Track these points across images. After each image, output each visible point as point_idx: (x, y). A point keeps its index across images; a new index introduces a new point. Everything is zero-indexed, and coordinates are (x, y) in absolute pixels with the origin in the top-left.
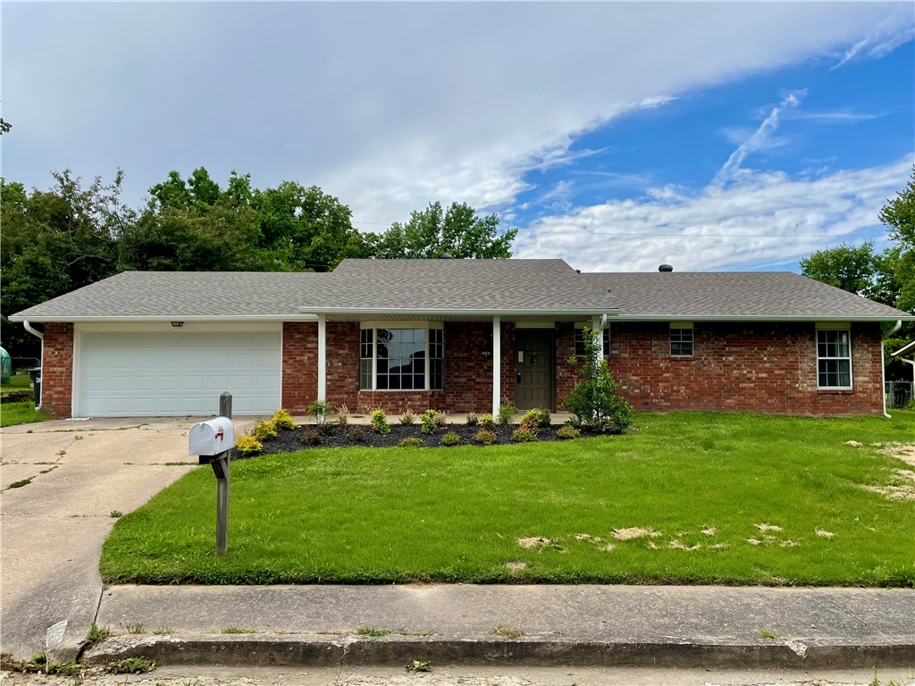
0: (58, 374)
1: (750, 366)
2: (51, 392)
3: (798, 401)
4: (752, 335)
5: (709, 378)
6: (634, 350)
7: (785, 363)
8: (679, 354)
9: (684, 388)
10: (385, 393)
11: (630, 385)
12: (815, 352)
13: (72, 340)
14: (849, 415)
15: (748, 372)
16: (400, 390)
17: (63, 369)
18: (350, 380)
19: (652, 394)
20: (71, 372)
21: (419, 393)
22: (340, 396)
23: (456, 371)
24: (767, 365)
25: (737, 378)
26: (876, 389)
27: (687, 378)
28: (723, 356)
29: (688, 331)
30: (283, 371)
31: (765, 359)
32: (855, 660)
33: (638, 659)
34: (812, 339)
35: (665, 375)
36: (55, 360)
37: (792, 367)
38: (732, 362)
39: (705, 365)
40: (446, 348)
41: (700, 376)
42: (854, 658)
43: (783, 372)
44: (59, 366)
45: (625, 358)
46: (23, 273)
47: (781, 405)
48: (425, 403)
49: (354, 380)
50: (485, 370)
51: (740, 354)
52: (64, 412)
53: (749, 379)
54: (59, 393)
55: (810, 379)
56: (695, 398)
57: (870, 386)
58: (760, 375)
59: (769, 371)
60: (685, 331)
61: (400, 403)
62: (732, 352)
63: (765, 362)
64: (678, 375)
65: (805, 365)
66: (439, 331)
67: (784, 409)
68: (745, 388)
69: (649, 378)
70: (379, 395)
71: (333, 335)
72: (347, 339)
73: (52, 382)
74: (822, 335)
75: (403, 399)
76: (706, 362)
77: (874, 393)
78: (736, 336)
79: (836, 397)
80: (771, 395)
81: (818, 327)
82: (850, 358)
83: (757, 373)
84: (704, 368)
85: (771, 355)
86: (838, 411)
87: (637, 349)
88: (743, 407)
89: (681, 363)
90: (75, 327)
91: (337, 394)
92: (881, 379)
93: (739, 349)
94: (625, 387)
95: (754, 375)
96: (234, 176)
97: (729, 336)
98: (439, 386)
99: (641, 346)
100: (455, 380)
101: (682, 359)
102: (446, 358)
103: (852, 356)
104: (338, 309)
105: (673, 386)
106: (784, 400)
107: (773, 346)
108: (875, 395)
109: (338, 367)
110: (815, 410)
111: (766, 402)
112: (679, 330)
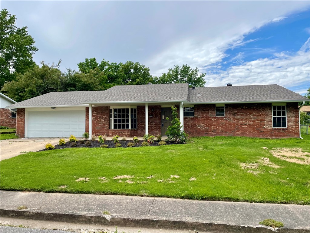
0: (21, 124)
1: (246, 120)
2: (19, 130)
3: (265, 133)
4: (247, 108)
5: (230, 124)
6: (203, 114)
7: (260, 118)
8: (219, 115)
9: (221, 128)
10: (116, 130)
11: (201, 127)
12: (271, 114)
13: (25, 114)
14: (285, 138)
15: (245, 122)
16: (121, 129)
17: (22, 123)
18: (106, 126)
19: (209, 130)
20: (24, 124)
21: (127, 130)
22: (103, 131)
23: (141, 122)
24: (253, 119)
25: (241, 124)
26: (296, 128)
27: (222, 124)
28: (236, 116)
29: (223, 107)
30: (86, 123)
31: (252, 117)
32: (127, 224)
33: (55, 218)
34: (271, 109)
35: (214, 123)
36: (20, 120)
37: (263, 120)
38: (239, 118)
39: (229, 120)
40: (138, 115)
41: (227, 123)
42: (127, 223)
43: (259, 122)
44: (21, 122)
45: (199, 117)
46: (28, 94)
47: (258, 134)
48: (129, 133)
49: (108, 126)
50: (150, 122)
51: (242, 115)
52: (22, 136)
53: (246, 124)
54: (21, 130)
55: (269, 124)
56: (225, 131)
57: (294, 127)
58: (250, 123)
59: (254, 121)
60: (221, 107)
61: (121, 133)
62: (239, 115)
63: (252, 118)
64: (219, 123)
65: (268, 119)
66: (135, 109)
67: (259, 135)
68: (244, 128)
69: (208, 124)
70: (114, 131)
71: (101, 111)
72: (105, 112)
73: (19, 127)
74: (275, 108)
75: (122, 132)
76: (229, 118)
77: (296, 129)
78: (241, 109)
79: (280, 131)
80: (254, 130)
81: (273, 105)
82: (286, 116)
83: (249, 122)
84: (229, 121)
85: (254, 115)
86: (281, 136)
87: (204, 114)
88: (242, 135)
89: (220, 119)
90: (25, 110)
91: (102, 130)
92: (299, 124)
93: (242, 113)
94: (199, 128)
95: (247, 123)
96: (103, 60)
97: (238, 109)
98: (135, 127)
99: (205, 113)
100: (141, 125)
101: (220, 118)
102: (138, 118)
103: (287, 115)
104: (94, 102)
105: (217, 127)
106: (259, 132)
107: (255, 112)
108: (296, 130)
109: (102, 122)
110: (271, 136)
111: (252, 133)
112: (219, 107)
